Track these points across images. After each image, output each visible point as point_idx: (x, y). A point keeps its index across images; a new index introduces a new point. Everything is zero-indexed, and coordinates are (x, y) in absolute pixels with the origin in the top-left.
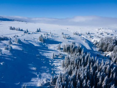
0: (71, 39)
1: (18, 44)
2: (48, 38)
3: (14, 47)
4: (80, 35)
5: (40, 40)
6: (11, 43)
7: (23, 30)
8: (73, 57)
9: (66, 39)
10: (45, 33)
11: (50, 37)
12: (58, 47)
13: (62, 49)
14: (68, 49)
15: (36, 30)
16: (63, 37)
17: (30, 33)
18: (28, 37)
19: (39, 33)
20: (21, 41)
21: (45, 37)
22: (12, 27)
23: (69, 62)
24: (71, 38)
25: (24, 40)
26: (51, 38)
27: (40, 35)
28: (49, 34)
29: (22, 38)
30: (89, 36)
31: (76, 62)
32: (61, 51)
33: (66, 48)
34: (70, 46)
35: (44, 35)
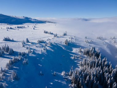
0: (93, 44)
1: (50, 46)
2: (72, 42)
3: (48, 48)
4: (103, 40)
5: (66, 44)
6: (46, 45)
7: (53, 33)
8: (90, 60)
9: (88, 43)
11: (74, 41)
12: (79, 50)
13: (82, 52)
14: (88, 53)
15: (63, 34)
16: (86, 41)
17: (58, 37)
19: (65, 36)
21: (70, 41)
22: (46, 31)
23: (86, 63)
24: (93, 42)
25: (54, 43)
27: (66, 40)
29: (52, 41)
30: (113, 41)
32: (82, 54)
33: (86, 52)
35: (69, 38)
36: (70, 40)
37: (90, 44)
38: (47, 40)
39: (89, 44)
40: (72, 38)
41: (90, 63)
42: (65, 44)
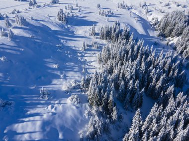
0: (114, 16)
1: (23, 26)
2: (73, 16)
3: (16, 32)
4: (129, 9)
5: (60, 20)
8: (116, 47)
9: (105, 17)
10: (67, 5)
11: (76, 13)
12: (91, 32)
13: (98, 34)
14: (108, 35)
16: (100, 13)
17: (40, 6)
18: (37, 14)
19: (56, 5)
20: (27, 20)
21: (68, 13)
23: (109, 54)
24: (113, 14)
25: (32, 19)
26: (78, 15)
27: (59, 10)
28: (74, 7)
29: (27, 15)
31: (120, 54)
32: (97, 38)
33: (105, 33)
34: (111, 28)
35: (66, 9)
36: (69, 11)
37: (109, 18)
38: (10, 12)
39: (107, 18)
40: (72, 9)
41: (119, 54)
42: (58, 21)
